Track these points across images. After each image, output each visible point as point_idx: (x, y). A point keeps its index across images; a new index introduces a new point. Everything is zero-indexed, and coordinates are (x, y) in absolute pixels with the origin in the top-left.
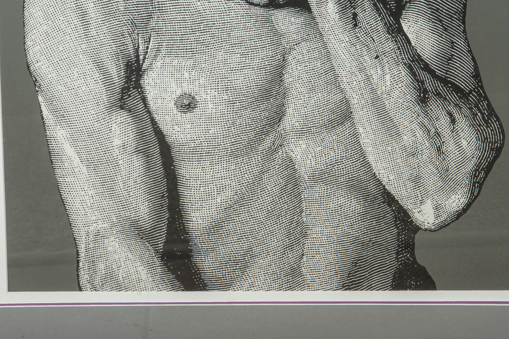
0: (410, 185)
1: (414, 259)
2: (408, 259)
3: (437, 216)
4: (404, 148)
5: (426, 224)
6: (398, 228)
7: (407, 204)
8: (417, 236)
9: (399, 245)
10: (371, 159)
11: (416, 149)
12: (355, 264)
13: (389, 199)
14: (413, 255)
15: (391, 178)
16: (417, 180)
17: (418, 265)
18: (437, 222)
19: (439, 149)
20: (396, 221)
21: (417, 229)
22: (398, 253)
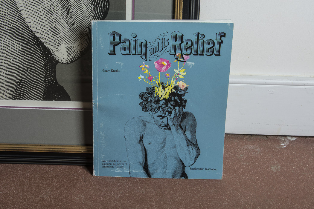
0: (50, 33)
1: (56, 81)
2: (52, 81)
3: (69, 55)
4: (45, 9)
5: (62, 59)
6: (44, 61)
7: (49, 45)
8: (57, 67)
9: (46, 72)
10: (24, 15)
11: (53, 10)
12: (19, 83)
13: (38, 42)
14: (55, 79)
15: (38, 28)
16: (55, 30)
17: (59, 85)
18: (69, 58)
19: (68, 10)
20: (43, 57)
21: (57, 62)
22: (45, 77)
